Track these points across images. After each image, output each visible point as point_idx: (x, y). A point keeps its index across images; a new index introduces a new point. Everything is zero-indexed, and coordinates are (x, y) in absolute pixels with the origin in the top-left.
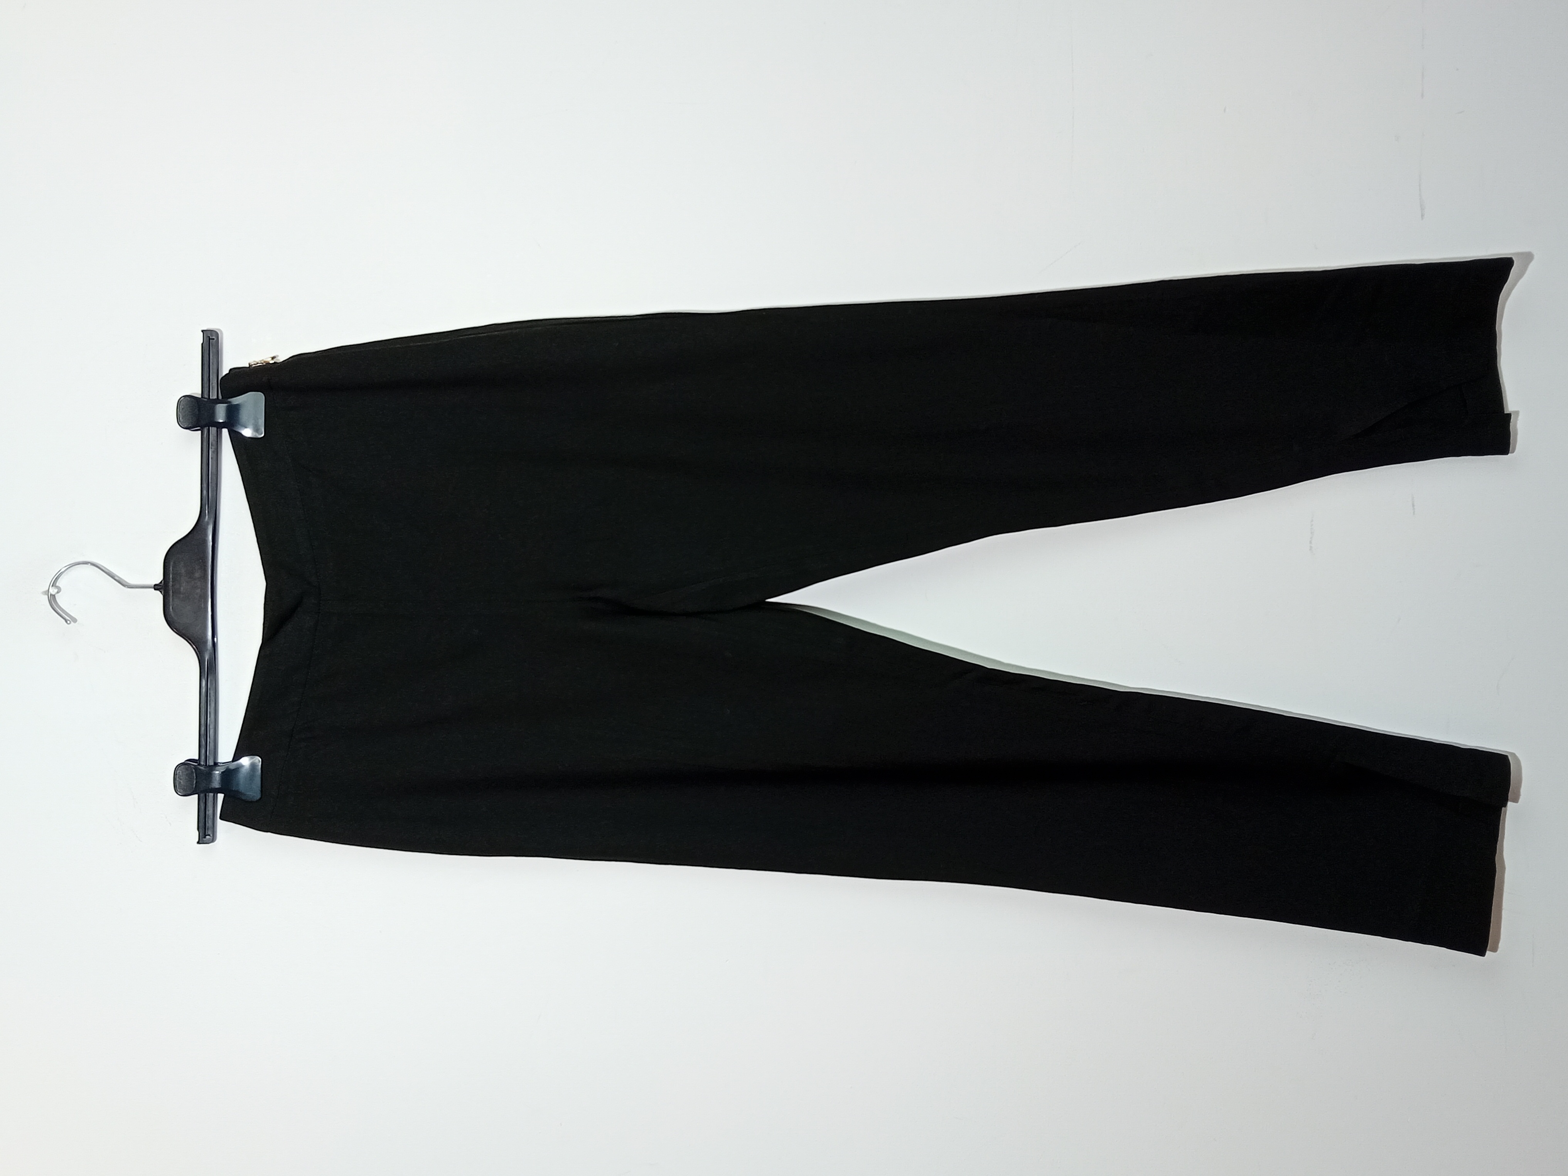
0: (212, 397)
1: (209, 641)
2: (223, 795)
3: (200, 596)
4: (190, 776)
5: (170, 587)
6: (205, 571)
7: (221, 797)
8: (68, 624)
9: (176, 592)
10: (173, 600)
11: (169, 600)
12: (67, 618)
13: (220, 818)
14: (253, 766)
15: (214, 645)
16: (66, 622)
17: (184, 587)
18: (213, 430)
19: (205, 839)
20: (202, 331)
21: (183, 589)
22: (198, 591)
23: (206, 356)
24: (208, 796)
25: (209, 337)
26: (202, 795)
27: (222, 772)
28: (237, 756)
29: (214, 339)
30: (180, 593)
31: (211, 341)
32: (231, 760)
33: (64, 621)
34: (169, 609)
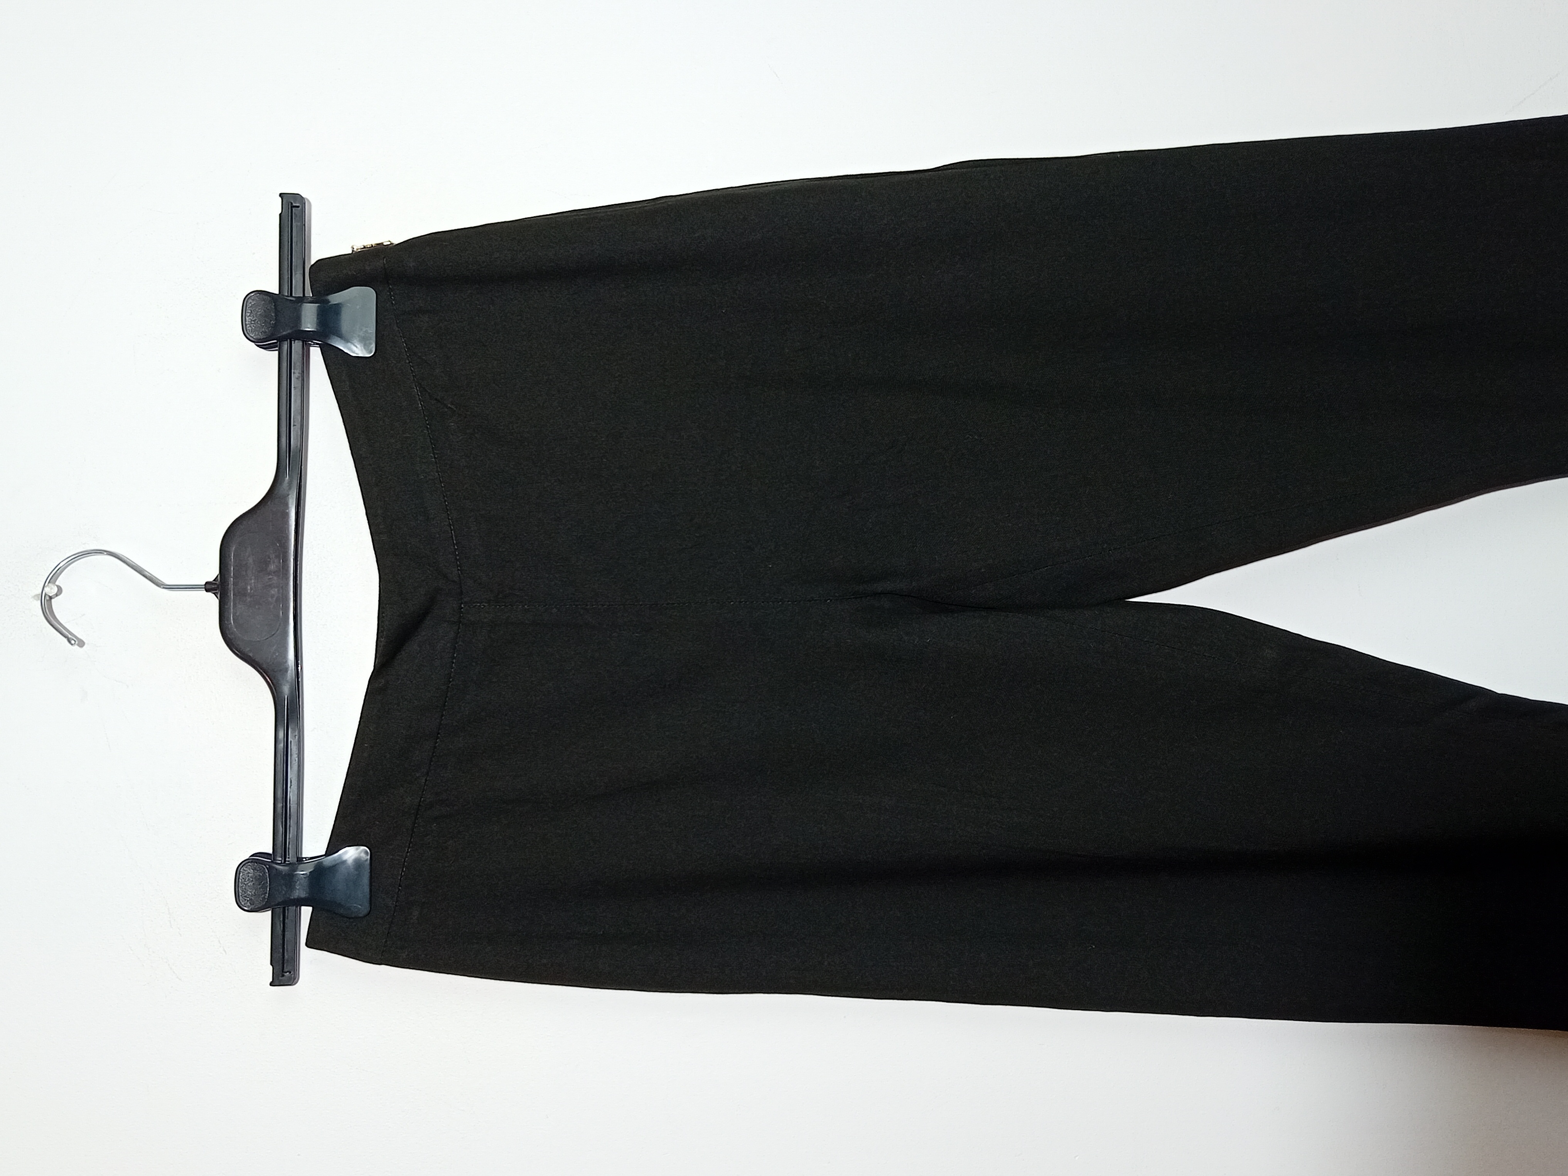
0: (295, 294)
1: (290, 669)
2: (310, 909)
3: (277, 600)
4: (260, 880)
5: (231, 587)
6: (285, 560)
7: (306, 912)
8: (72, 644)
9: (241, 594)
10: (235, 605)
11: (229, 608)
12: (70, 636)
13: (307, 945)
14: (358, 863)
15: (298, 675)
16: (70, 642)
17: (251, 584)
18: (297, 345)
19: (284, 978)
20: (281, 195)
21: (251, 589)
22: (274, 591)
23: (287, 230)
24: (288, 910)
25: (292, 203)
26: (279, 910)
27: (311, 872)
28: (334, 846)
29: (298, 207)
30: (245, 595)
31: (294, 209)
32: (324, 853)
33: (65, 640)
34: (229, 620)
